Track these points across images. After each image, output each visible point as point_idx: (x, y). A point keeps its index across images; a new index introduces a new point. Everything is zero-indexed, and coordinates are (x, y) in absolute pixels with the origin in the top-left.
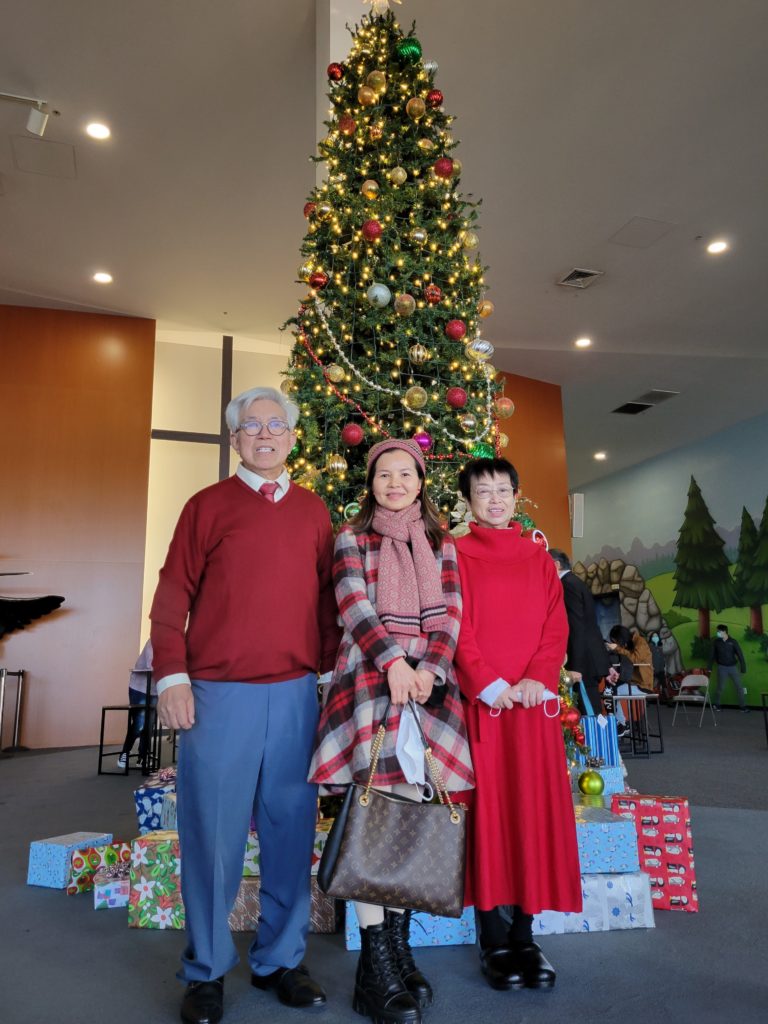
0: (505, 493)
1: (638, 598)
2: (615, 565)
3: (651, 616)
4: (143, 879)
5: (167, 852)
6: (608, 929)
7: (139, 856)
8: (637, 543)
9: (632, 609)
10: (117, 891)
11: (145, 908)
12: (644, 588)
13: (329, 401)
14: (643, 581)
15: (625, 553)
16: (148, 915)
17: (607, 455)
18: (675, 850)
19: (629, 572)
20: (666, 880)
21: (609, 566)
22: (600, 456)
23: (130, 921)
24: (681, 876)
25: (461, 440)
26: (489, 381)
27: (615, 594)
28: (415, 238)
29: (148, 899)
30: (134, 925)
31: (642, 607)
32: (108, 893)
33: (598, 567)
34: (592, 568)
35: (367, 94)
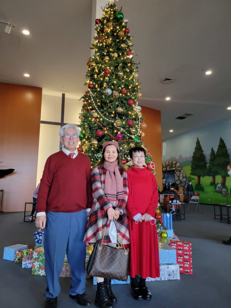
0: (143, 157)
1: (180, 172)
2: (174, 162)
3: (183, 177)
4: (36, 261)
5: (43, 254)
6: (167, 280)
7: (35, 255)
8: (181, 156)
9: (178, 175)
10: (29, 263)
11: (37, 270)
12: (182, 169)
13: (93, 123)
14: (182, 167)
15: (177, 159)
16: (38, 272)
17: (173, 130)
18: (187, 257)
19: (178, 164)
20: (184, 265)
21: (172, 162)
22: (171, 131)
23: (32, 273)
24: (188, 264)
25: (131, 136)
26: (140, 118)
27: (174, 171)
28: (120, 75)
29: (37, 267)
30: (33, 274)
31: (181, 175)
32: (26, 264)
33: (169, 162)
34: (167, 163)
35: (107, 29)
